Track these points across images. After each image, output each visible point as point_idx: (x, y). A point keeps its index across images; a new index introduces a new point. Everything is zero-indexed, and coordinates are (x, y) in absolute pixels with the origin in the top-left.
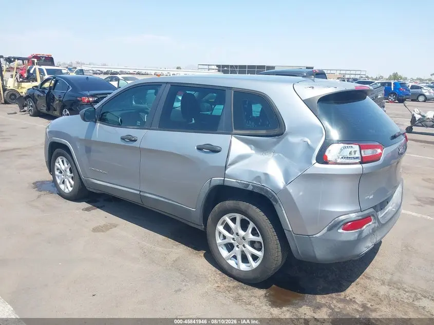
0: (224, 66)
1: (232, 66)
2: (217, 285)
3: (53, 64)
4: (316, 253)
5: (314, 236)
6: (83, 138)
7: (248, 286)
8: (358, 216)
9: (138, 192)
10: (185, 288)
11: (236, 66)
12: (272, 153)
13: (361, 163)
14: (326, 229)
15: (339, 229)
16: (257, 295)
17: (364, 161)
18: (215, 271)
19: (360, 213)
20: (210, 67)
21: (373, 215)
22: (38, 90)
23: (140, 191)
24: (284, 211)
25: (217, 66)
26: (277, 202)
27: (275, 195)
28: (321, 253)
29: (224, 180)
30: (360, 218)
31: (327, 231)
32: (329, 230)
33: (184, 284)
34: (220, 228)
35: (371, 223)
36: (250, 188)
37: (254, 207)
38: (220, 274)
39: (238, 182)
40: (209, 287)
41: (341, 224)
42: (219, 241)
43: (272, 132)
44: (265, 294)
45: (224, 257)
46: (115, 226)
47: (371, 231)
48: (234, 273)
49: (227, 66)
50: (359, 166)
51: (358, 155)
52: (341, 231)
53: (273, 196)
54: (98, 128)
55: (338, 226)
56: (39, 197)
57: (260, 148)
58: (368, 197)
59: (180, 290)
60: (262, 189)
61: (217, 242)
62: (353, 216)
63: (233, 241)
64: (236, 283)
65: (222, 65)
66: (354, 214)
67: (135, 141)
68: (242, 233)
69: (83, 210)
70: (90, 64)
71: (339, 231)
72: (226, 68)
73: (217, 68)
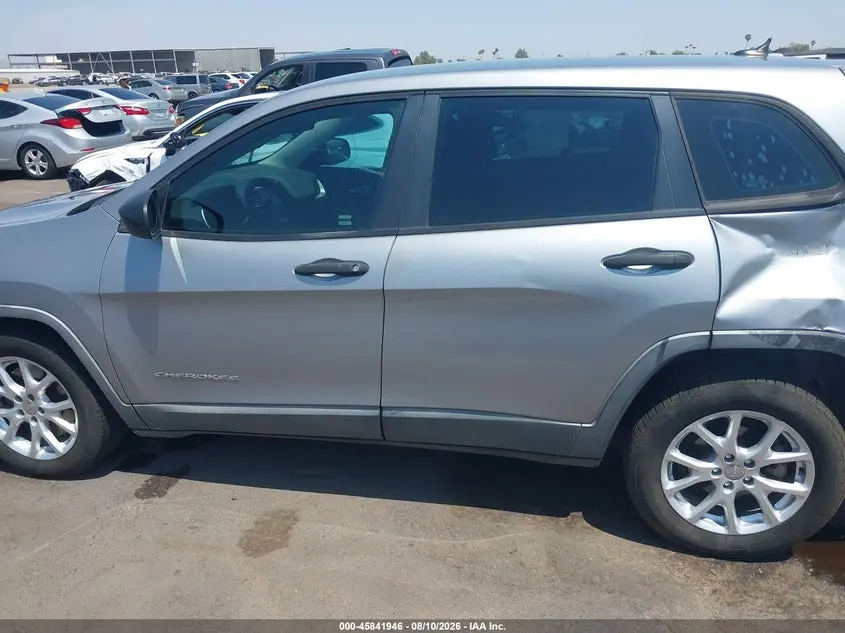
6: (121, 289)
9: (376, 412)
11: (106, 55)
12: (824, 247)
23: (381, 408)
25: (60, 56)
29: (710, 336)
34: (675, 454)
36: (794, 343)
39: (757, 335)
42: (669, 483)
43: (827, 197)
44: (806, 568)
45: (687, 518)
48: (720, 546)
49: (84, 55)
54: (175, 250)
60: (828, 339)
61: (667, 488)
63: (714, 477)
67: (362, 273)
68: (743, 452)
69: (139, 496)
72: (81, 61)
73: (60, 61)
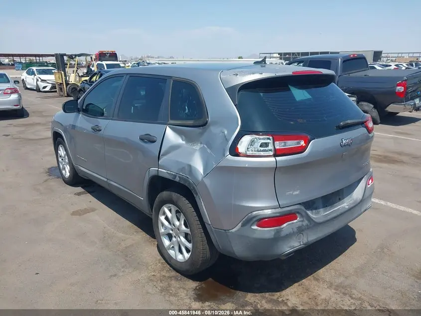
0: (285, 54)
1: (293, 54)
2: (153, 274)
3: (116, 59)
4: (234, 249)
5: (230, 231)
7: (183, 277)
8: (275, 213)
9: (105, 180)
10: (121, 274)
11: (299, 54)
12: (199, 144)
13: (275, 155)
14: (240, 224)
15: (252, 225)
16: (187, 287)
17: (277, 153)
18: (159, 260)
19: (279, 210)
20: (272, 55)
21: (298, 213)
22: (87, 84)
23: (107, 179)
24: (203, 204)
25: (279, 54)
26: (197, 194)
27: (195, 187)
28: (239, 250)
29: (158, 170)
30: (278, 215)
31: (241, 226)
32: (243, 225)
33: (123, 270)
34: (162, 218)
35: (295, 221)
36: (177, 179)
37: (184, 199)
38: (162, 263)
39: (168, 173)
40: (144, 275)
41: (255, 219)
42: (162, 230)
43: (197, 123)
44: (196, 287)
45: (166, 247)
46: (93, 210)
47: (295, 230)
49: (289, 54)
50: (273, 159)
51: (271, 147)
52: (255, 227)
53: (194, 188)
54: (80, 118)
55: (252, 222)
56: (46, 181)
57: (189, 139)
58: (291, 192)
59: (115, 275)
60: (186, 180)
61: (160, 232)
62: (268, 212)
63: (171, 232)
64: (174, 273)
65: (284, 53)
66: (270, 210)
67: (100, 130)
68: (177, 223)
69: (75, 194)
70: (158, 58)
71: (253, 227)
72: (287, 56)
73: (279, 56)
